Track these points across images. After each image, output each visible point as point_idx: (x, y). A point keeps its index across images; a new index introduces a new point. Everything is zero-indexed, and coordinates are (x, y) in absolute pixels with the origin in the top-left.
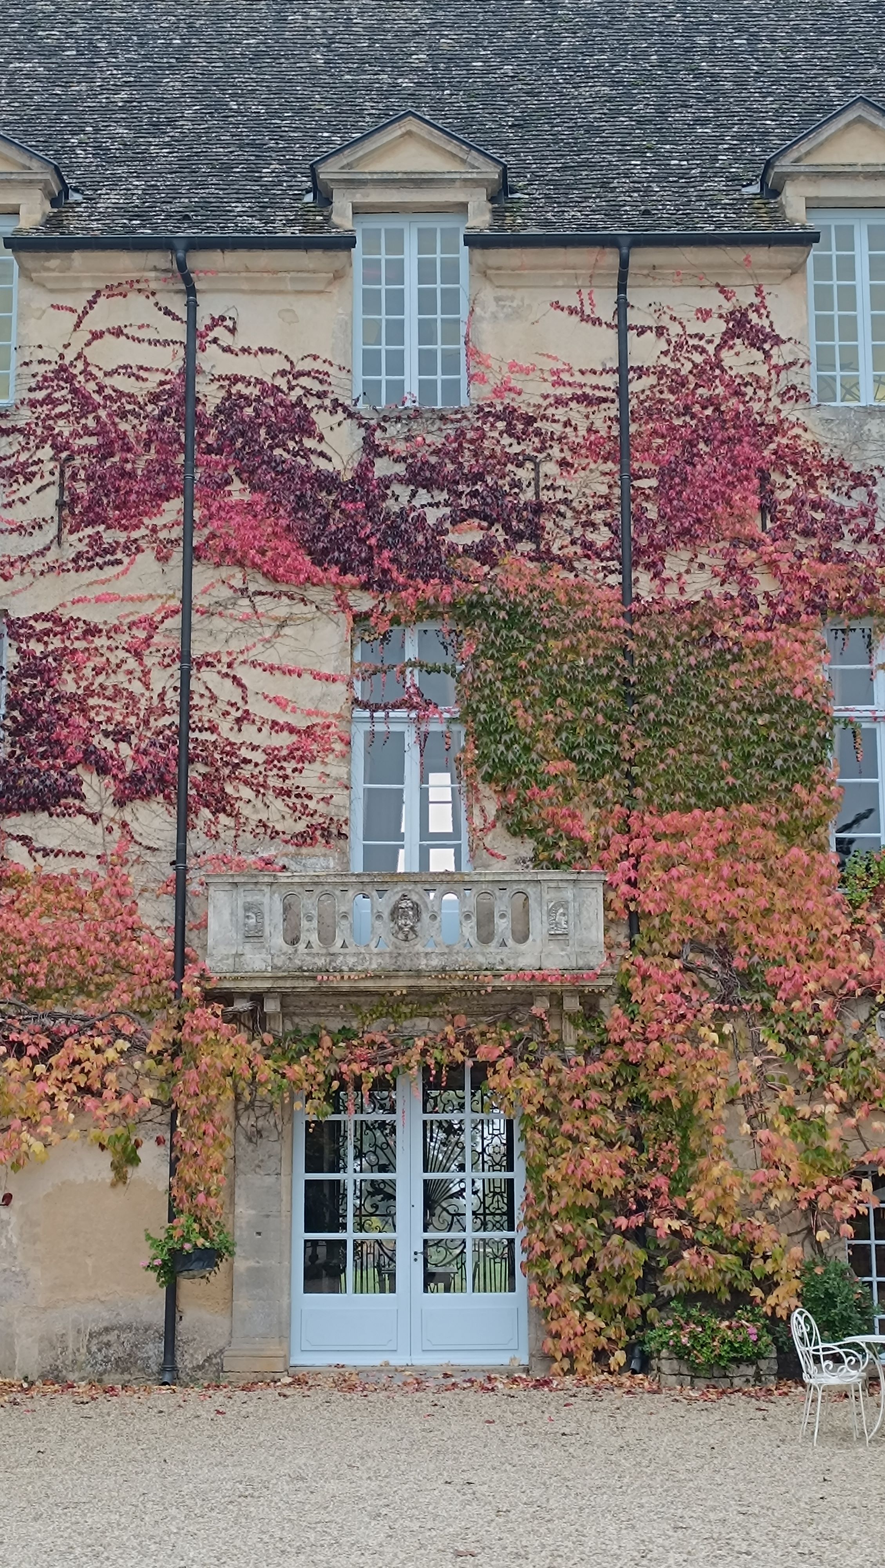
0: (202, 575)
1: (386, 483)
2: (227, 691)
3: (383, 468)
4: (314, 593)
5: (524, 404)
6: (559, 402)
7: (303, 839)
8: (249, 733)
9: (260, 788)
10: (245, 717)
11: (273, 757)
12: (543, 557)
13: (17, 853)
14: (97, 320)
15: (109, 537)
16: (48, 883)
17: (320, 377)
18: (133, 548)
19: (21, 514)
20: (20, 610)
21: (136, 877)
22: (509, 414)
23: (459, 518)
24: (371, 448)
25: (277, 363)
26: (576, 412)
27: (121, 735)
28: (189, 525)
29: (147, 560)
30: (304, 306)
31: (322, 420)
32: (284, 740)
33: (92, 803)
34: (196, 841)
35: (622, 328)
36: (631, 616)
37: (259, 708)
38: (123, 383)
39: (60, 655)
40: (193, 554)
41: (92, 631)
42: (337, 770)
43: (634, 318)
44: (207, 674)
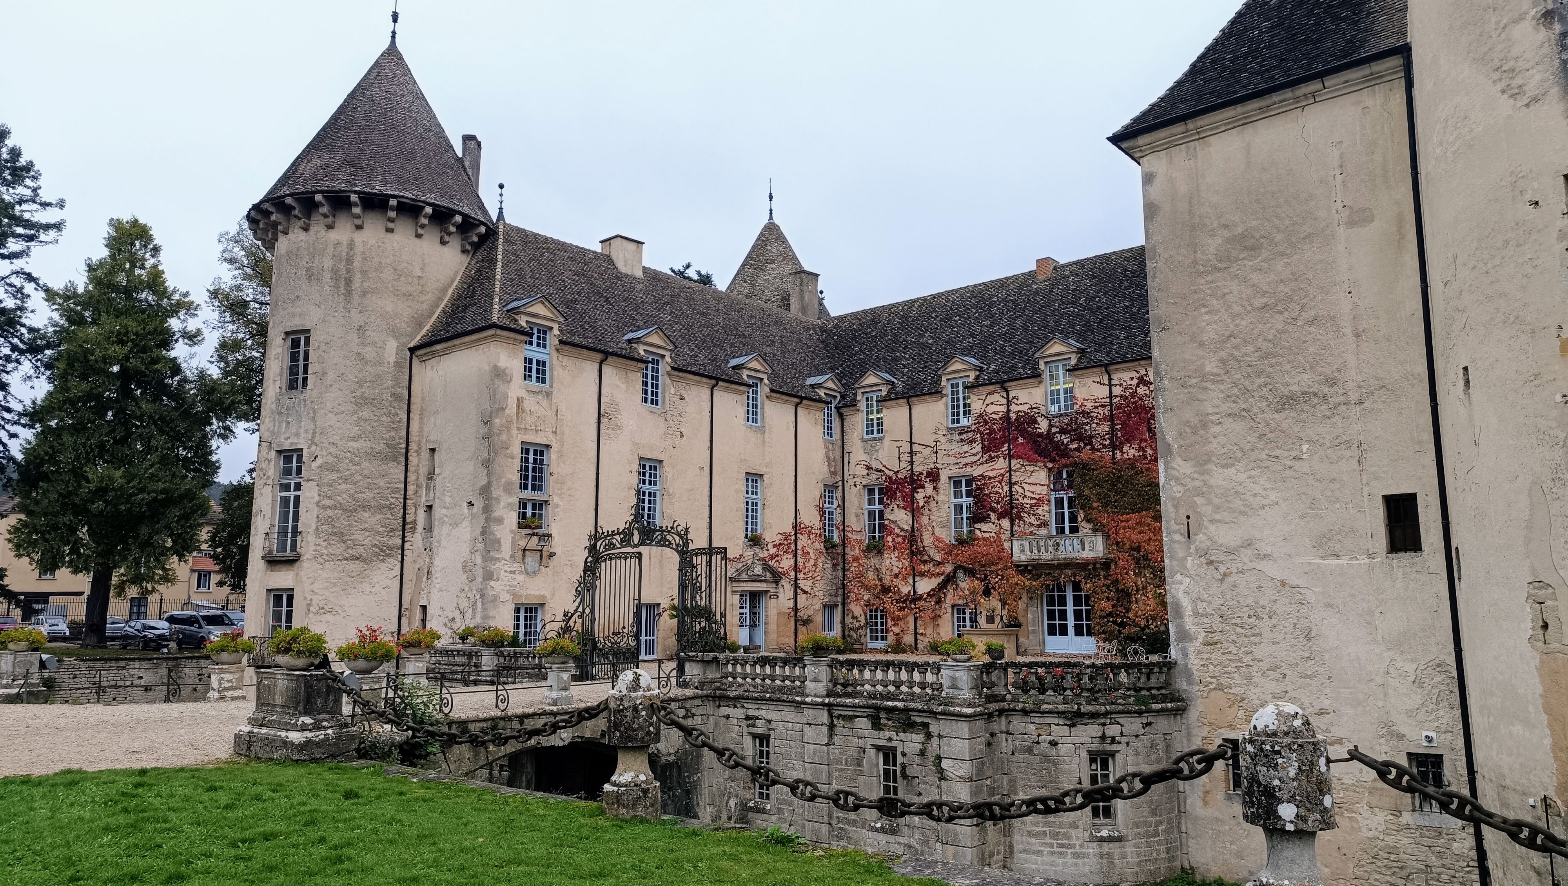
0: (1013, 462)
1: (1055, 433)
2: (1020, 490)
3: (1054, 430)
4: (1039, 464)
5: (1086, 409)
6: (1096, 407)
7: (1039, 526)
8: (1026, 501)
9: (1029, 514)
10: (1025, 497)
11: (1031, 506)
12: (1093, 449)
13: (978, 532)
14: (988, 401)
15: (993, 454)
16: (985, 539)
17: (1038, 408)
18: (998, 457)
19: (974, 451)
20: (975, 474)
21: (1003, 537)
22: (1083, 412)
23: (1072, 441)
24: (1051, 426)
25: (1028, 406)
26: (1100, 410)
27: (998, 503)
28: (1009, 449)
29: (1001, 459)
30: (1033, 391)
31: (1039, 419)
32: (1034, 501)
33: (993, 519)
34: (1016, 528)
35: (1110, 385)
36: (1114, 464)
37: (1028, 494)
38: (994, 416)
39: (984, 484)
40: (1011, 457)
41: (990, 478)
42: (1046, 508)
43: (1113, 382)
44: (1016, 487)
